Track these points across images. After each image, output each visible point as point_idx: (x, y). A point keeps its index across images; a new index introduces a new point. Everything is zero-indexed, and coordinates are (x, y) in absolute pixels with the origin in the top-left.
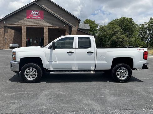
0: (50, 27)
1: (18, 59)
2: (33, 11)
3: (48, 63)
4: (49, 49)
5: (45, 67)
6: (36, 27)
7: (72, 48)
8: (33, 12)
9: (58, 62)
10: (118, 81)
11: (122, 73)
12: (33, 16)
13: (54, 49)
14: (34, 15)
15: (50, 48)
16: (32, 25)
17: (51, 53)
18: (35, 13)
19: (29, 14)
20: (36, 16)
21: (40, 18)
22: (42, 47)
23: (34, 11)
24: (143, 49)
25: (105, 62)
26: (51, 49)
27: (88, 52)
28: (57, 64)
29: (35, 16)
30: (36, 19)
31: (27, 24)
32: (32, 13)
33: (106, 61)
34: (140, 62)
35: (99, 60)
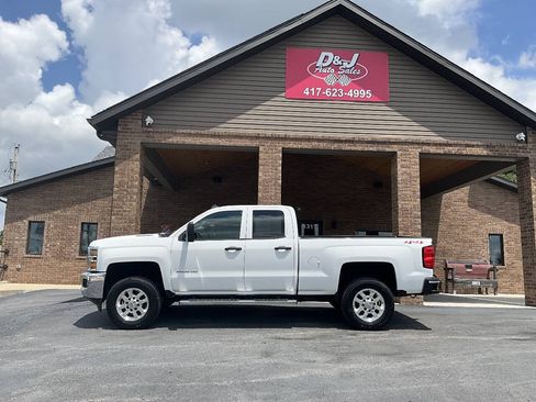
0: (432, 150)
1: (103, 267)
2: (323, 54)
3: (175, 275)
4: (180, 239)
5: (167, 286)
6: (346, 147)
7: (236, 237)
8: (327, 58)
9: (201, 275)
10: (357, 325)
11: (369, 305)
12: (324, 87)
13: (191, 240)
14: (330, 80)
15: (182, 238)
16: (319, 140)
17: (184, 252)
18: (336, 68)
19: (302, 75)
20: (345, 81)
21: (366, 94)
22: (163, 236)
23: (331, 55)
24: (420, 240)
25: (321, 274)
26: (183, 240)
27: (276, 249)
28: (200, 278)
29: (338, 86)
30: (346, 99)
31: (291, 134)
32: (319, 63)
33: (324, 271)
34: (415, 274)
35: (307, 269)
